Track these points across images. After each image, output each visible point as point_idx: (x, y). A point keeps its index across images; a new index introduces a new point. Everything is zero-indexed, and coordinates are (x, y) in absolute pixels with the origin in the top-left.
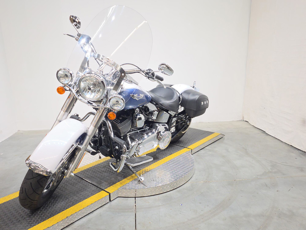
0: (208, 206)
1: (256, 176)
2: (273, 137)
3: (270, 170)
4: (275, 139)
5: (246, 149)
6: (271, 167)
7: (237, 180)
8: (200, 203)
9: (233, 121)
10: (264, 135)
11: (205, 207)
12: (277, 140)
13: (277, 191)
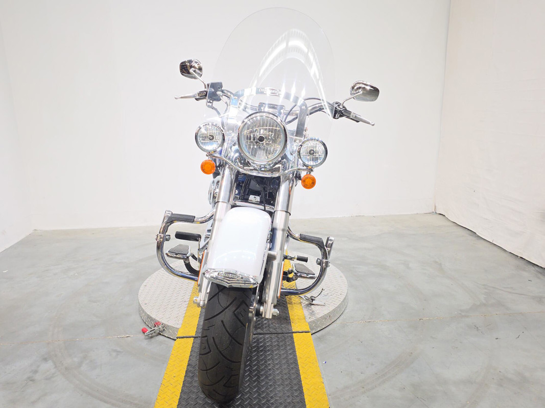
0: (372, 365)
1: (460, 312)
2: (489, 243)
3: (484, 301)
4: (493, 245)
5: (440, 264)
6: (485, 296)
7: (424, 319)
8: (359, 360)
9: (417, 214)
10: (473, 238)
11: (367, 367)
12: (495, 249)
13: (497, 339)
